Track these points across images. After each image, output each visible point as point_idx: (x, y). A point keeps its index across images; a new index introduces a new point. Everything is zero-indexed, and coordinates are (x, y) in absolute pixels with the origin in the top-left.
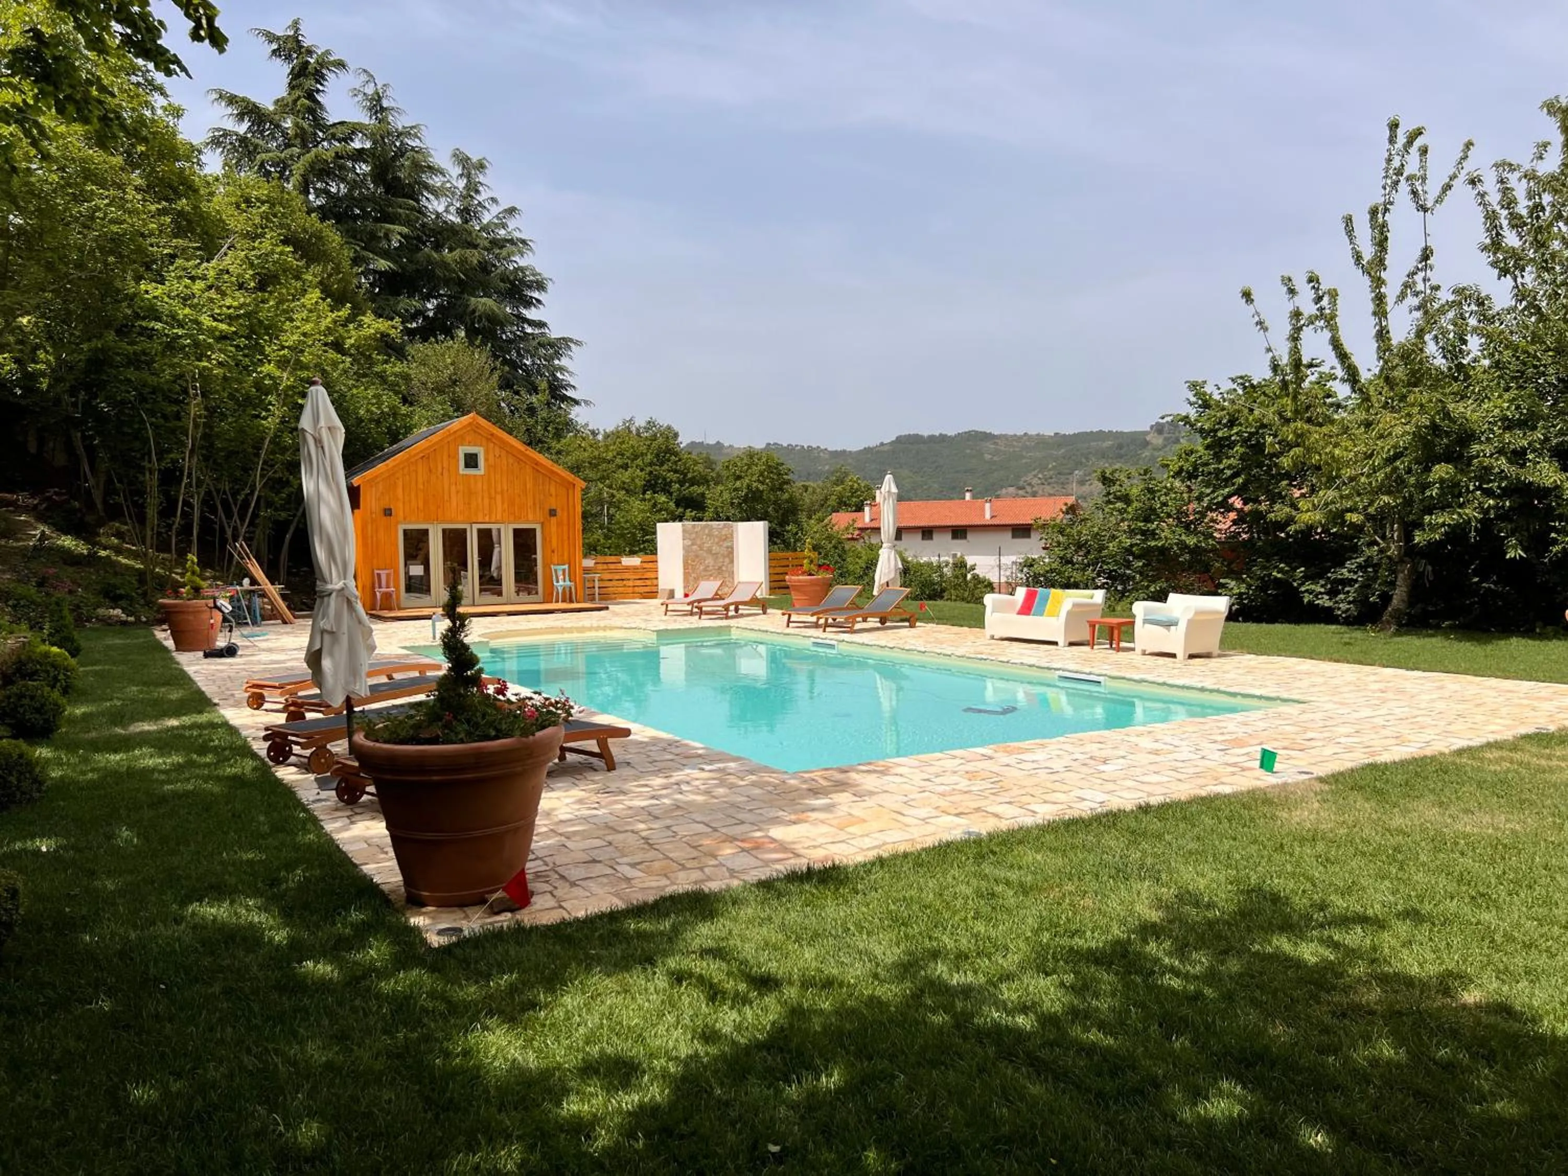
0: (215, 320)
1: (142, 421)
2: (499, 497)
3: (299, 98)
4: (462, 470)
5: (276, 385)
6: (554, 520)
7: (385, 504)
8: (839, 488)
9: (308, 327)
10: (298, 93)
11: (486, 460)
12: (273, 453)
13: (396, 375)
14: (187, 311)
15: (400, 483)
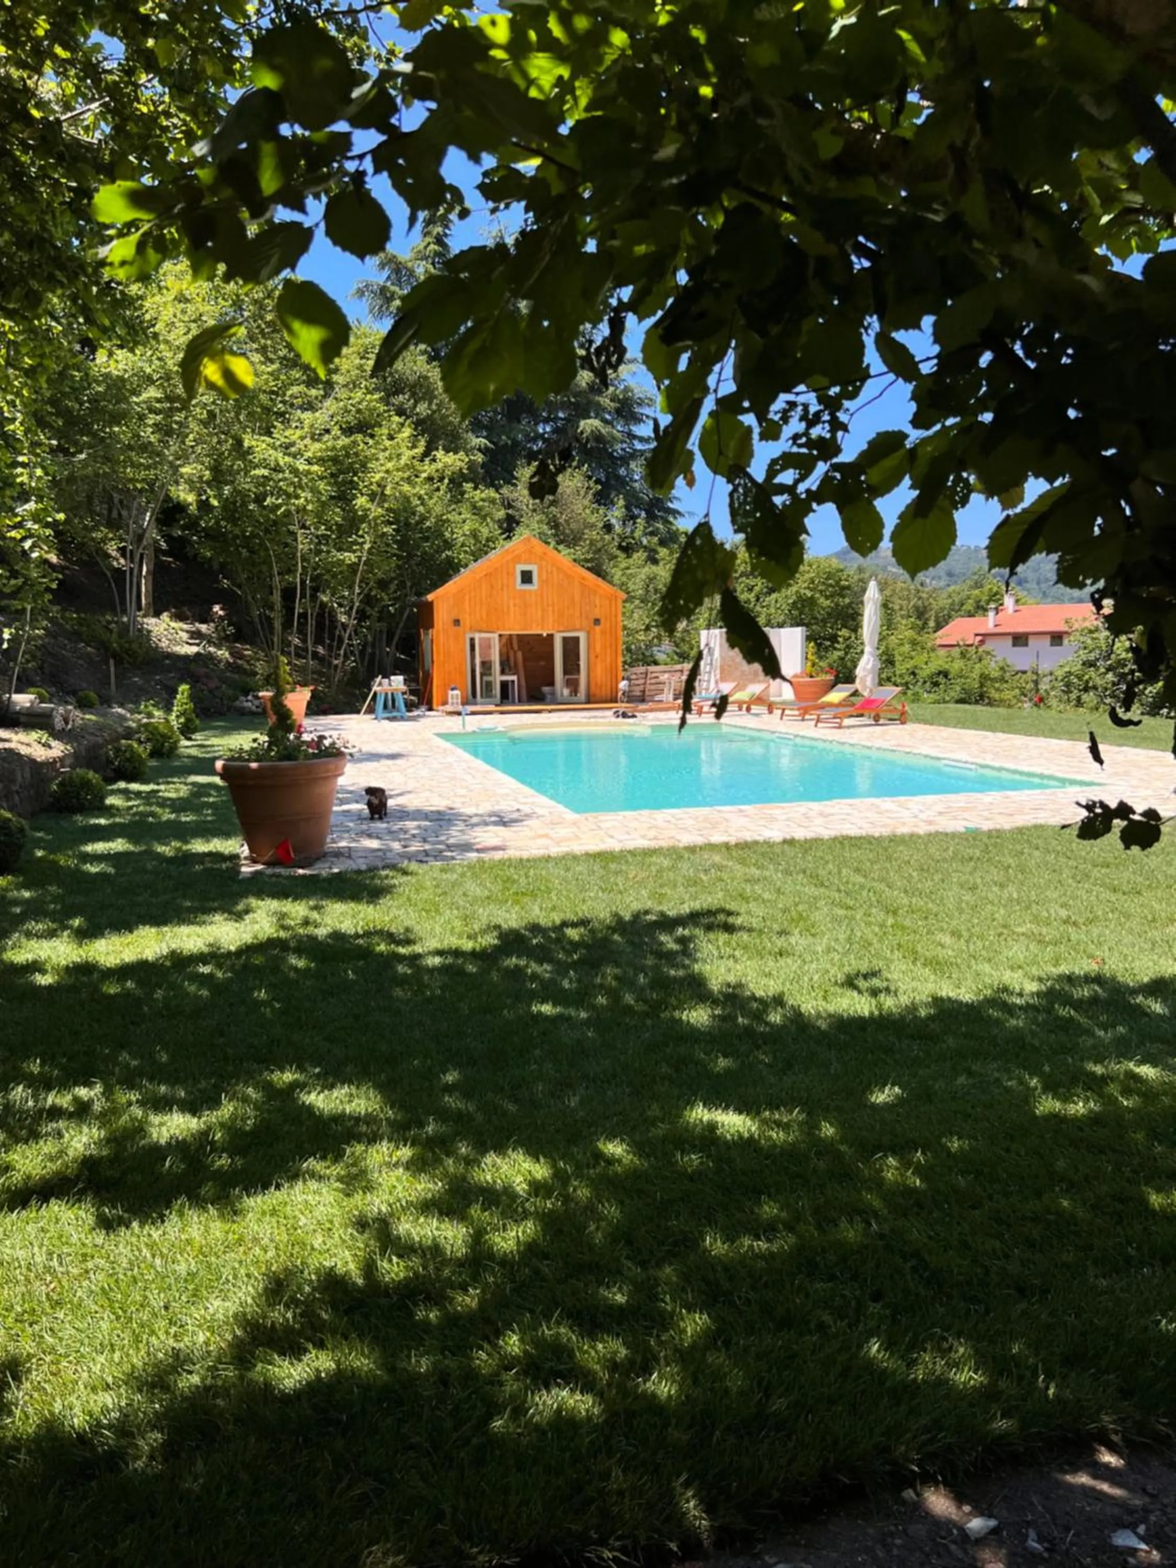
0: (310, 463)
1: (267, 549)
2: (550, 609)
3: (429, 244)
4: (519, 586)
5: (366, 516)
6: (598, 628)
7: (454, 616)
8: (977, 592)
9: (390, 465)
10: (428, 239)
11: (540, 576)
12: (367, 572)
13: (483, 500)
14: (287, 459)
15: (467, 597)
